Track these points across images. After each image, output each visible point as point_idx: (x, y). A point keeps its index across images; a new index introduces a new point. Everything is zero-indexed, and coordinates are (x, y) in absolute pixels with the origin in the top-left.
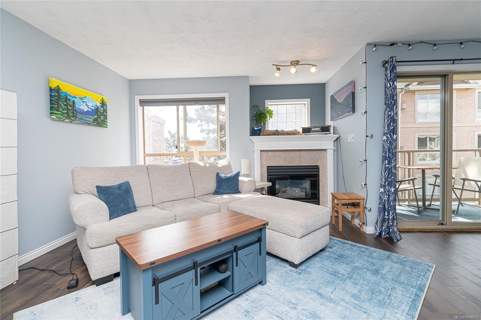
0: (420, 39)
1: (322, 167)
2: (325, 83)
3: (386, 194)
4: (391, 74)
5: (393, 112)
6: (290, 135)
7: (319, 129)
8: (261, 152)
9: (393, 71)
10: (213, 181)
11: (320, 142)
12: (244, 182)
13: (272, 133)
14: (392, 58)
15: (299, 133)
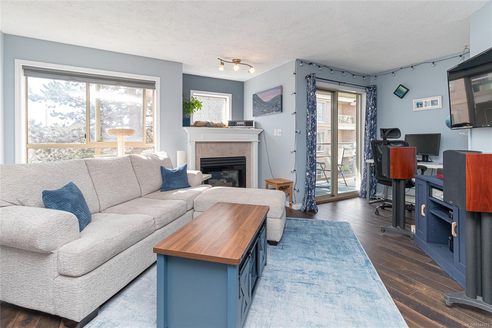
0: (325, 64)
1: (248, 158)
2: (243, 82)
3: (310, 177)
4: (313, 86)
5: (314, 115)
6: (218, 127)
7: (244, 123)
8: (196, 143)
9: (314, 84)
10: (159, 176)
11: (248, 135)
12: (194, 175)
13: (204, 124)
14: (313, 74)
15: (225, 126)
